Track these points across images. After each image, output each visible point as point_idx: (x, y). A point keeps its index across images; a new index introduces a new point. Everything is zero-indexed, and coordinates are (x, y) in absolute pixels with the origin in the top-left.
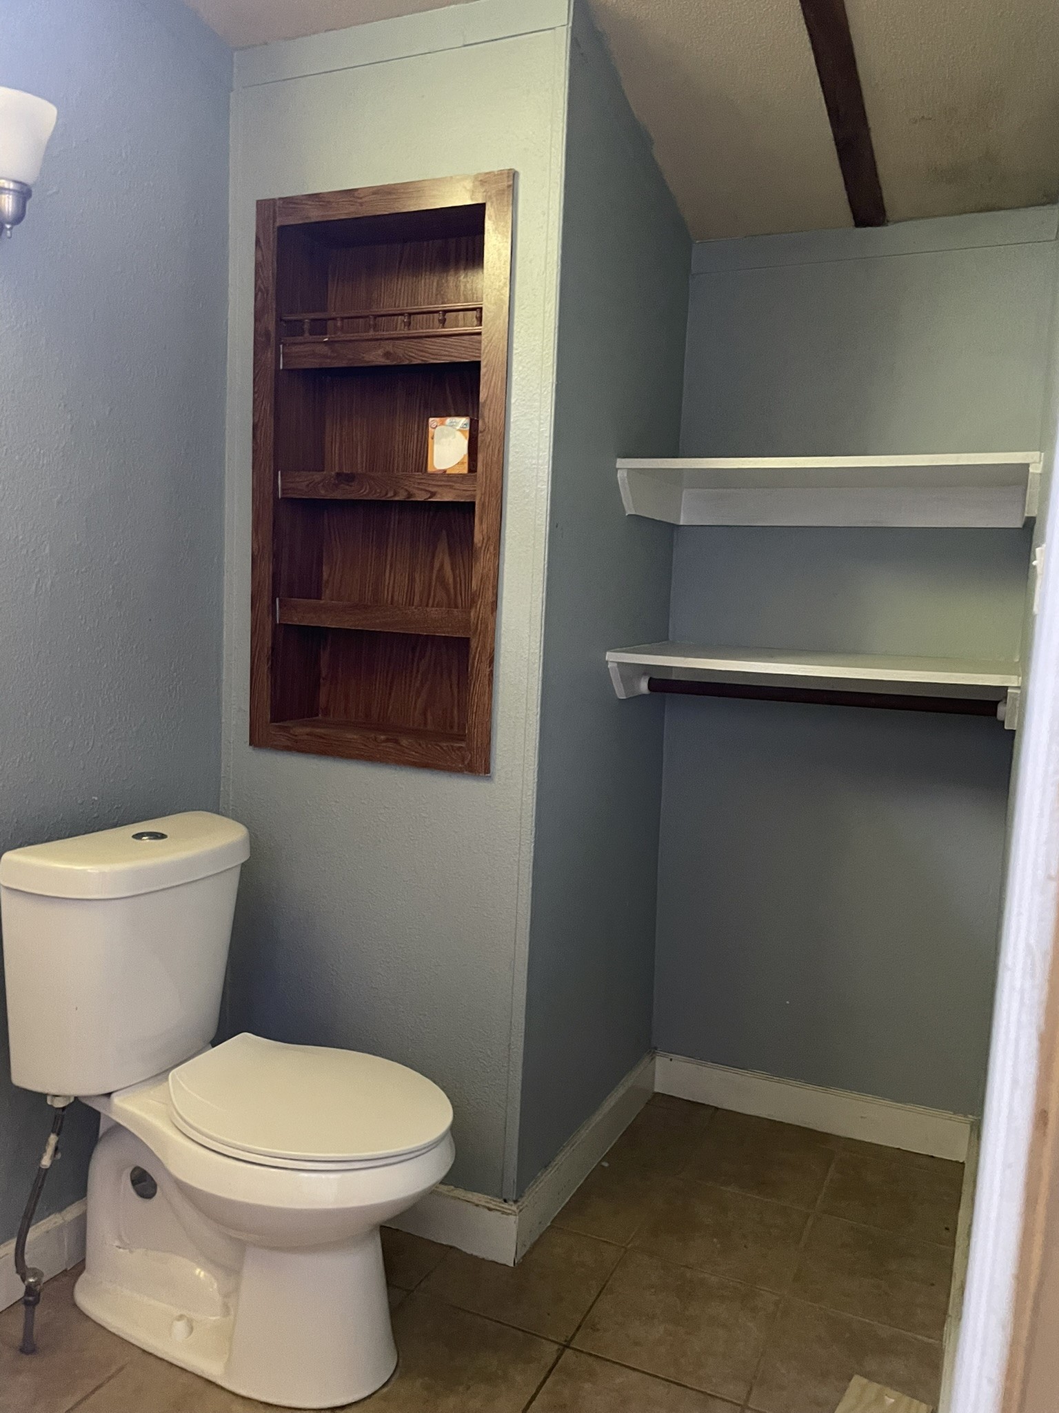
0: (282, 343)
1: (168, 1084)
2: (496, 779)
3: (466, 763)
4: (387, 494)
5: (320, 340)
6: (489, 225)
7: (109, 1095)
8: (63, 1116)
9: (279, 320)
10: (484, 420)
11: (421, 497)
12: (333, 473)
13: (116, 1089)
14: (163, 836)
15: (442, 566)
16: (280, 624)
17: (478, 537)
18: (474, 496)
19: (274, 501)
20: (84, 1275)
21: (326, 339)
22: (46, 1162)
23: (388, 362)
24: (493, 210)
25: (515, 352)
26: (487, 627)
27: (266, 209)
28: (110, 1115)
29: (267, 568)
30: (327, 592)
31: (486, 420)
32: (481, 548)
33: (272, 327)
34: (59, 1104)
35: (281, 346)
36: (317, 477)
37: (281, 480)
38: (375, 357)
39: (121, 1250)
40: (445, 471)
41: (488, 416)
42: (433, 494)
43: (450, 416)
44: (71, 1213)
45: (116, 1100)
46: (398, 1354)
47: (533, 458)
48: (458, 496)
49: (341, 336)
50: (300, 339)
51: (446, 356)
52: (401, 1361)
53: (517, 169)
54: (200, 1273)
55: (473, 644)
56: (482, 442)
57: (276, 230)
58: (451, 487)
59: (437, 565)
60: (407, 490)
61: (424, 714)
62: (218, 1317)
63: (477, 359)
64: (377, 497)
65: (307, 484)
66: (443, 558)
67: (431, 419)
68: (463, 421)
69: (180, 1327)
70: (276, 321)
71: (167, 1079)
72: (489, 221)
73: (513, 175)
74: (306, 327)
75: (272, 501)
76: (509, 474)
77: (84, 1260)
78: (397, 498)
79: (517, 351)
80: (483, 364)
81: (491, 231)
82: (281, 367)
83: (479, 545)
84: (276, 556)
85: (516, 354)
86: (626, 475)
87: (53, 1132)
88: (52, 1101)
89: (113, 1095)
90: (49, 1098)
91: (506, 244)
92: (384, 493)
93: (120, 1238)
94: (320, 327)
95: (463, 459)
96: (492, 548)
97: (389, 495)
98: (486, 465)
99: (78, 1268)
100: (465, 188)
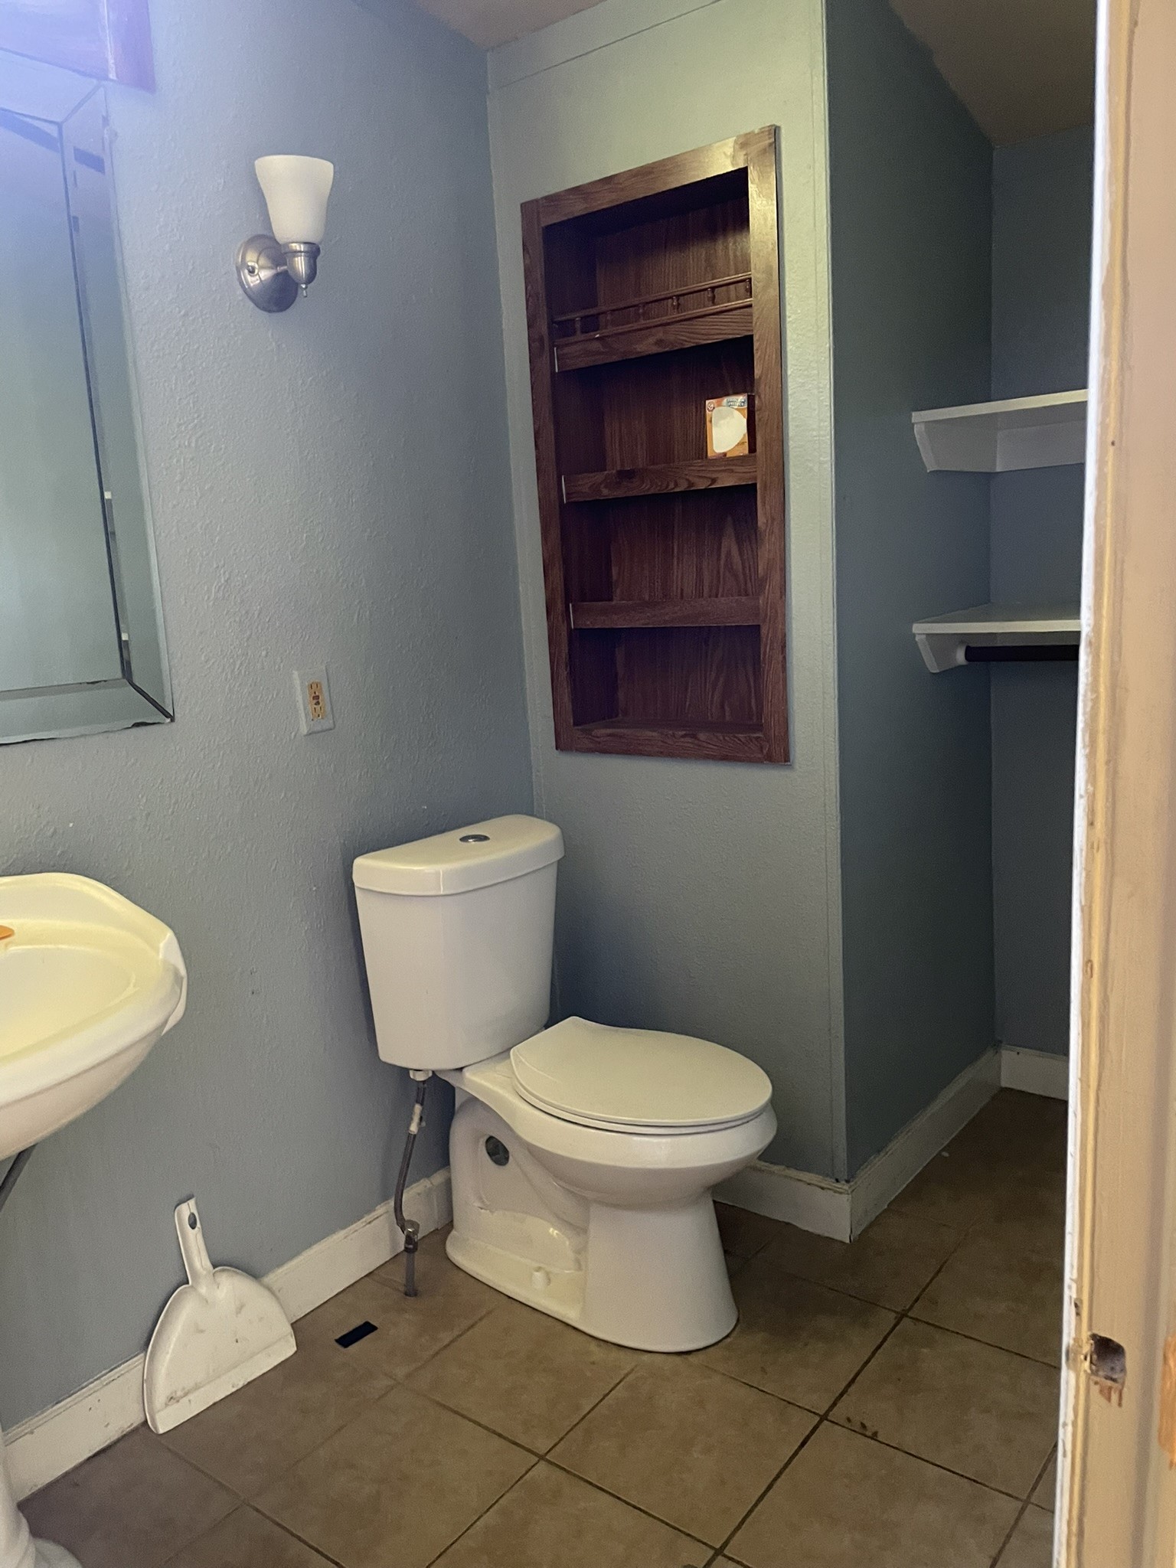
0: (556, 346)
1: (511, 1062)
2: (797, 766)
3: (765, 752)
4: (667, 487)
5: (592, 338)
6: (752, 188)
7: (461, 1069)
8: (424, 1089)
9: (551, 322)
10: (759, 397)
11: (702, 485)
12: (614, 472)
13: (467, 1064)
14: (486, 838)
15: (729, 553)
16: (575, 629)
17: (761, 520)
18: (755, 478)
19: (560, 507)
20: (454, 1232)
21: (598, 336)
22: (414, 1128)
23: (660, 350)
24: (756, 172)
25: (788, 320)
26: (776, 612)
27: (529, 210)
28: (463, 1087)
29: (558, 573)
30: (618, 591)
31: (762, 396)
32: (765, 531)
33: (544, 330)
34: (420, 1077)
35: (555, 349)
36: (599, 477)
37: (565, 485)
38: (647, 346)
39: (483, 1211)
40: (725, 454)
41: (764, 392)
42: (714, 481)
43: (728, 395)
44: (438, 1178)
45: (468, 1074)
46: (739, 1311)
47: (814, 430)
48: (740, 479)
49: (611, 330)
50: (572, 339)
51: (718, 334)
52: (741, 1316)
53: (778, 124)
54: (553, 1232)
55: (764, 631)
56: (760, 420)
57: (541, 230)
58: (732, 471)
59: (724, 550)
60: (687, 480)
61: (722, 707)
62: (572, 1271)
63: (750, 333)
64: (659, 490)
65: (591, 485)
66: (729, 544)
67: (707, 402)
68: (741, 399)
69: (539, 1276)
70: (548, 324)
71: (509, 1057)
72: (752, 186)
73: (775, 131)
74: (578, 325)
75: (558, 507)
76: (790, 449)
77: (452, 1221)
78: (677, 490)
79: (791, 319)
80: (755, 338)
81: (755, 196)
82: (557, 371)
83: (763, 528)
84: (566, 561)
85: (790, 321)
86: (923, 429)
87: (417, 1102)
88: (414, 1076)
89: (464, 1070)
90: (411, 1073)
91: (771, 207)
92: (665, 485)
93: (480, 1199)
94: (591, 323)
95: (743, 438)
96: (776, 531)
97: (670, 488)
98: (766, 444)
99: (448, 1226)
100: (725, 153)
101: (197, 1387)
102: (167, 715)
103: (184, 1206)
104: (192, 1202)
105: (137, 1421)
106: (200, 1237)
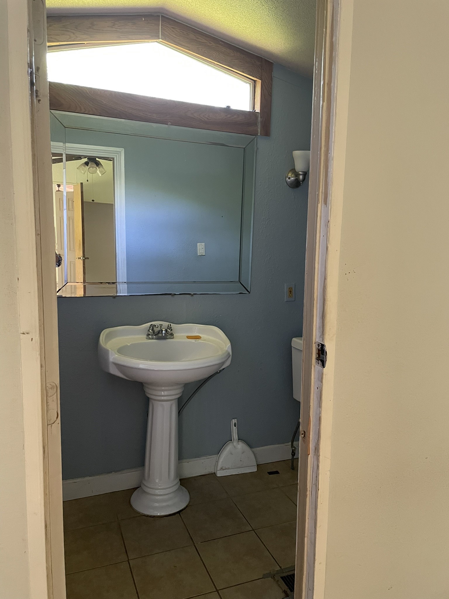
101: (229, 469)
102: (248, 291)
103: (234, 420)
104: (236, 420)
105: (213, 472)
106: (236, 430)
